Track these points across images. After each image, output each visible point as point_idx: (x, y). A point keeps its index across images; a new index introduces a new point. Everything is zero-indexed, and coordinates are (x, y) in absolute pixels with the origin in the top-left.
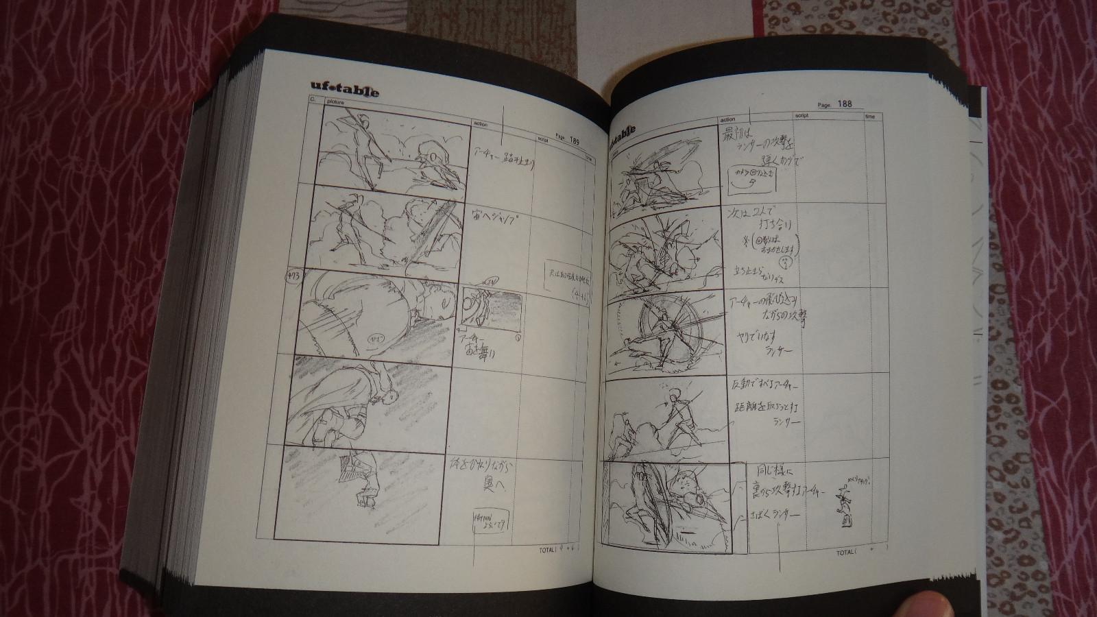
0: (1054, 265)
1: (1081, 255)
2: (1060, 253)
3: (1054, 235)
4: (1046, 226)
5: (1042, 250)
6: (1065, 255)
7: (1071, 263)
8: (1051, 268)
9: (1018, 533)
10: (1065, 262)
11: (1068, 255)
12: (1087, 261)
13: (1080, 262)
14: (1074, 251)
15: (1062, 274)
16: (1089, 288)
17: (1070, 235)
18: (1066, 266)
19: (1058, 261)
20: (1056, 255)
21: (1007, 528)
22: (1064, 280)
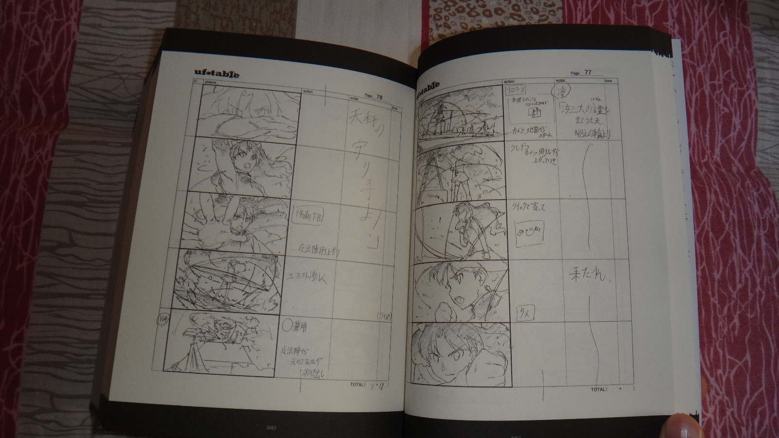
9: (548, 18)
21: (541, 13)
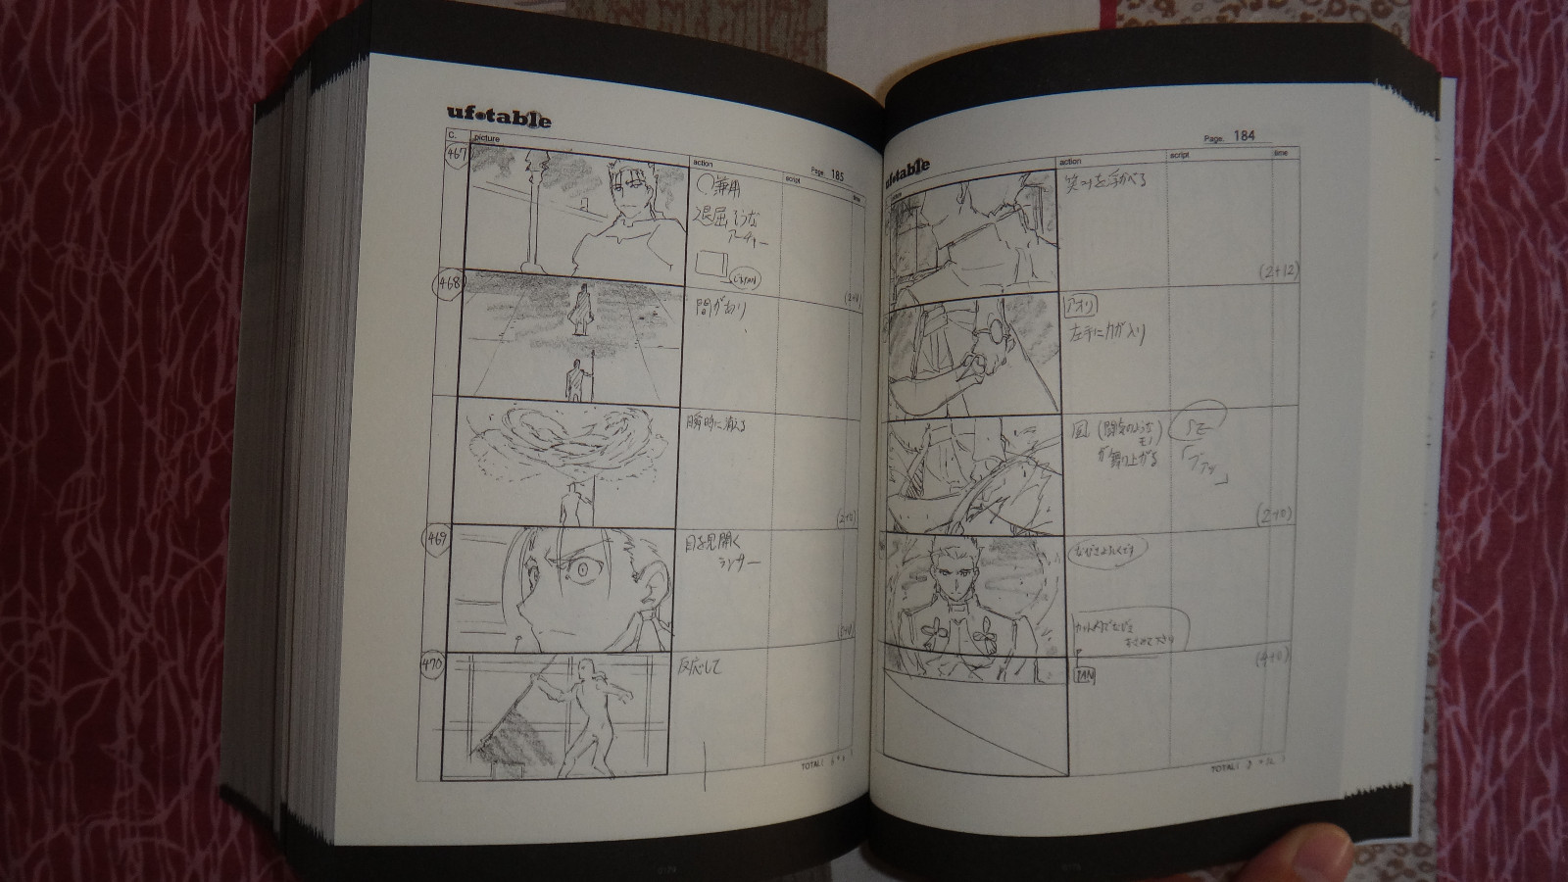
0: (1509, 415)
1: (1550, 405)
2: (1520, 400)
3: (1515, 373)
4: (1505, 359)
5: (1495, 396)
6: (1527, 403)
7: (1534, 415)
8: (1504, 421)
10: (1526, 414)
11: (1532, 403)
12: (1557, 415)
13: (1548, 416)
14: (1541, 397)
15: (1519, 433)
16: (1555, 456)
17: (1540, 374)
18: (1527, 421)
19: (1516, 412)
20: (1514, 402)
22: (1521, 440)
